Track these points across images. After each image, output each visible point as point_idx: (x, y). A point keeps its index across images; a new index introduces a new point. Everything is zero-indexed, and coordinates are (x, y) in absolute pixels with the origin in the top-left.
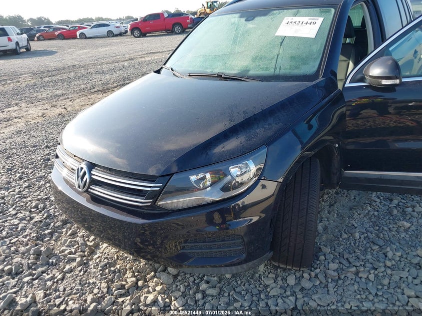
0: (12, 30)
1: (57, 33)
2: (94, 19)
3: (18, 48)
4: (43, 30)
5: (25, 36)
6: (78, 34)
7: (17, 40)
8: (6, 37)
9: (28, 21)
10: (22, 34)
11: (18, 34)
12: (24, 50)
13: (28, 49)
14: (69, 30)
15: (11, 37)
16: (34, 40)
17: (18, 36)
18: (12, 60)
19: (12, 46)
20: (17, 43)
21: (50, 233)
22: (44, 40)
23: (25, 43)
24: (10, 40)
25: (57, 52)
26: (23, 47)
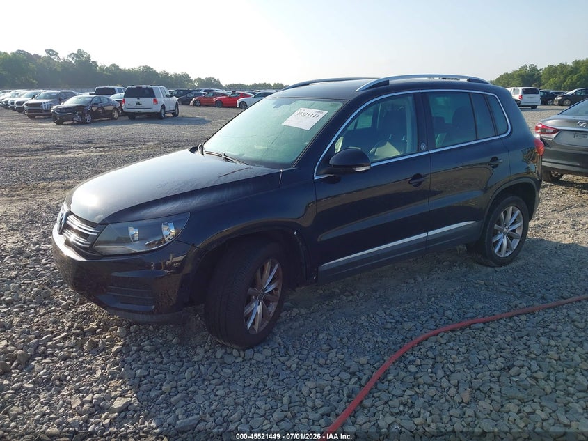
0: (161, 91)
1: (215, 99)
2: (272, 85)
3: (163, 111)
4: (202, 94)
5: (175, 99)
6: (238, 102)
7: (163, 103)
8: (153, 98)
9: (195, 81)
10: (171, 96)
11: (167, 96)
12: (170, 115)
13: (175, 114)
14: (230, 97)
15: (158, 99)
16: (189, 105)
17: (167, 99)
18: (151, 125)
19: (157, 108)
20: (163, 107)
21: (60, 283)
22: (200, 106)
23: (173, 107)
24: (155, 101)
25: (209, 121)
26: (169, 112)
